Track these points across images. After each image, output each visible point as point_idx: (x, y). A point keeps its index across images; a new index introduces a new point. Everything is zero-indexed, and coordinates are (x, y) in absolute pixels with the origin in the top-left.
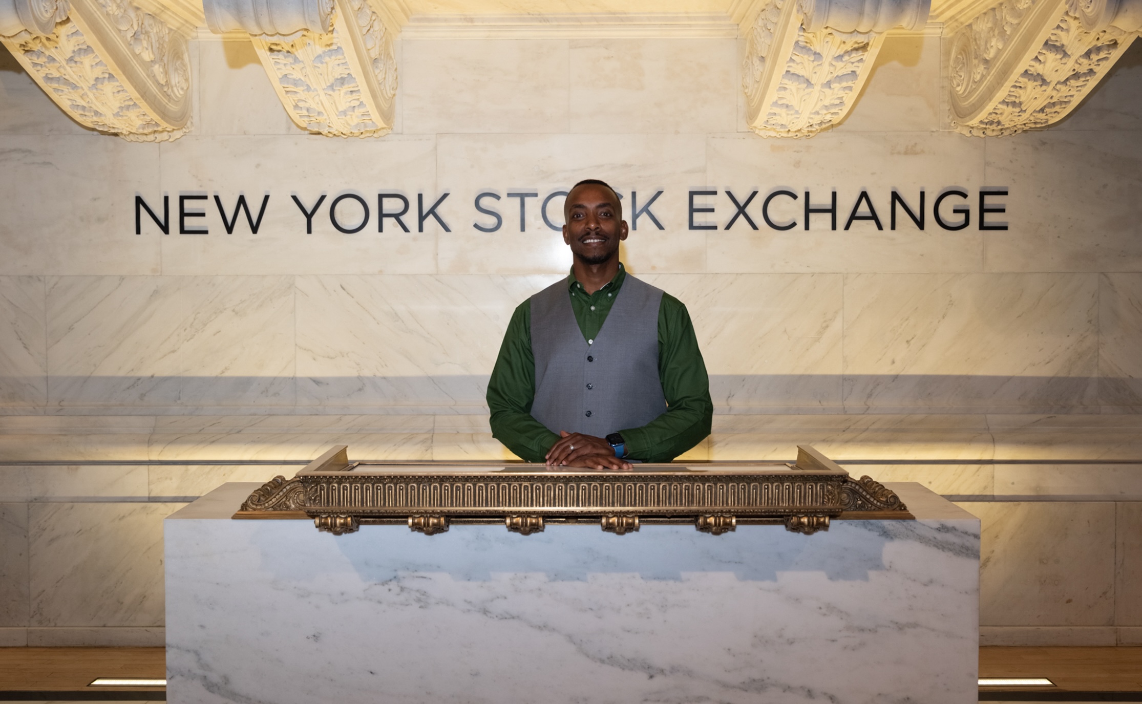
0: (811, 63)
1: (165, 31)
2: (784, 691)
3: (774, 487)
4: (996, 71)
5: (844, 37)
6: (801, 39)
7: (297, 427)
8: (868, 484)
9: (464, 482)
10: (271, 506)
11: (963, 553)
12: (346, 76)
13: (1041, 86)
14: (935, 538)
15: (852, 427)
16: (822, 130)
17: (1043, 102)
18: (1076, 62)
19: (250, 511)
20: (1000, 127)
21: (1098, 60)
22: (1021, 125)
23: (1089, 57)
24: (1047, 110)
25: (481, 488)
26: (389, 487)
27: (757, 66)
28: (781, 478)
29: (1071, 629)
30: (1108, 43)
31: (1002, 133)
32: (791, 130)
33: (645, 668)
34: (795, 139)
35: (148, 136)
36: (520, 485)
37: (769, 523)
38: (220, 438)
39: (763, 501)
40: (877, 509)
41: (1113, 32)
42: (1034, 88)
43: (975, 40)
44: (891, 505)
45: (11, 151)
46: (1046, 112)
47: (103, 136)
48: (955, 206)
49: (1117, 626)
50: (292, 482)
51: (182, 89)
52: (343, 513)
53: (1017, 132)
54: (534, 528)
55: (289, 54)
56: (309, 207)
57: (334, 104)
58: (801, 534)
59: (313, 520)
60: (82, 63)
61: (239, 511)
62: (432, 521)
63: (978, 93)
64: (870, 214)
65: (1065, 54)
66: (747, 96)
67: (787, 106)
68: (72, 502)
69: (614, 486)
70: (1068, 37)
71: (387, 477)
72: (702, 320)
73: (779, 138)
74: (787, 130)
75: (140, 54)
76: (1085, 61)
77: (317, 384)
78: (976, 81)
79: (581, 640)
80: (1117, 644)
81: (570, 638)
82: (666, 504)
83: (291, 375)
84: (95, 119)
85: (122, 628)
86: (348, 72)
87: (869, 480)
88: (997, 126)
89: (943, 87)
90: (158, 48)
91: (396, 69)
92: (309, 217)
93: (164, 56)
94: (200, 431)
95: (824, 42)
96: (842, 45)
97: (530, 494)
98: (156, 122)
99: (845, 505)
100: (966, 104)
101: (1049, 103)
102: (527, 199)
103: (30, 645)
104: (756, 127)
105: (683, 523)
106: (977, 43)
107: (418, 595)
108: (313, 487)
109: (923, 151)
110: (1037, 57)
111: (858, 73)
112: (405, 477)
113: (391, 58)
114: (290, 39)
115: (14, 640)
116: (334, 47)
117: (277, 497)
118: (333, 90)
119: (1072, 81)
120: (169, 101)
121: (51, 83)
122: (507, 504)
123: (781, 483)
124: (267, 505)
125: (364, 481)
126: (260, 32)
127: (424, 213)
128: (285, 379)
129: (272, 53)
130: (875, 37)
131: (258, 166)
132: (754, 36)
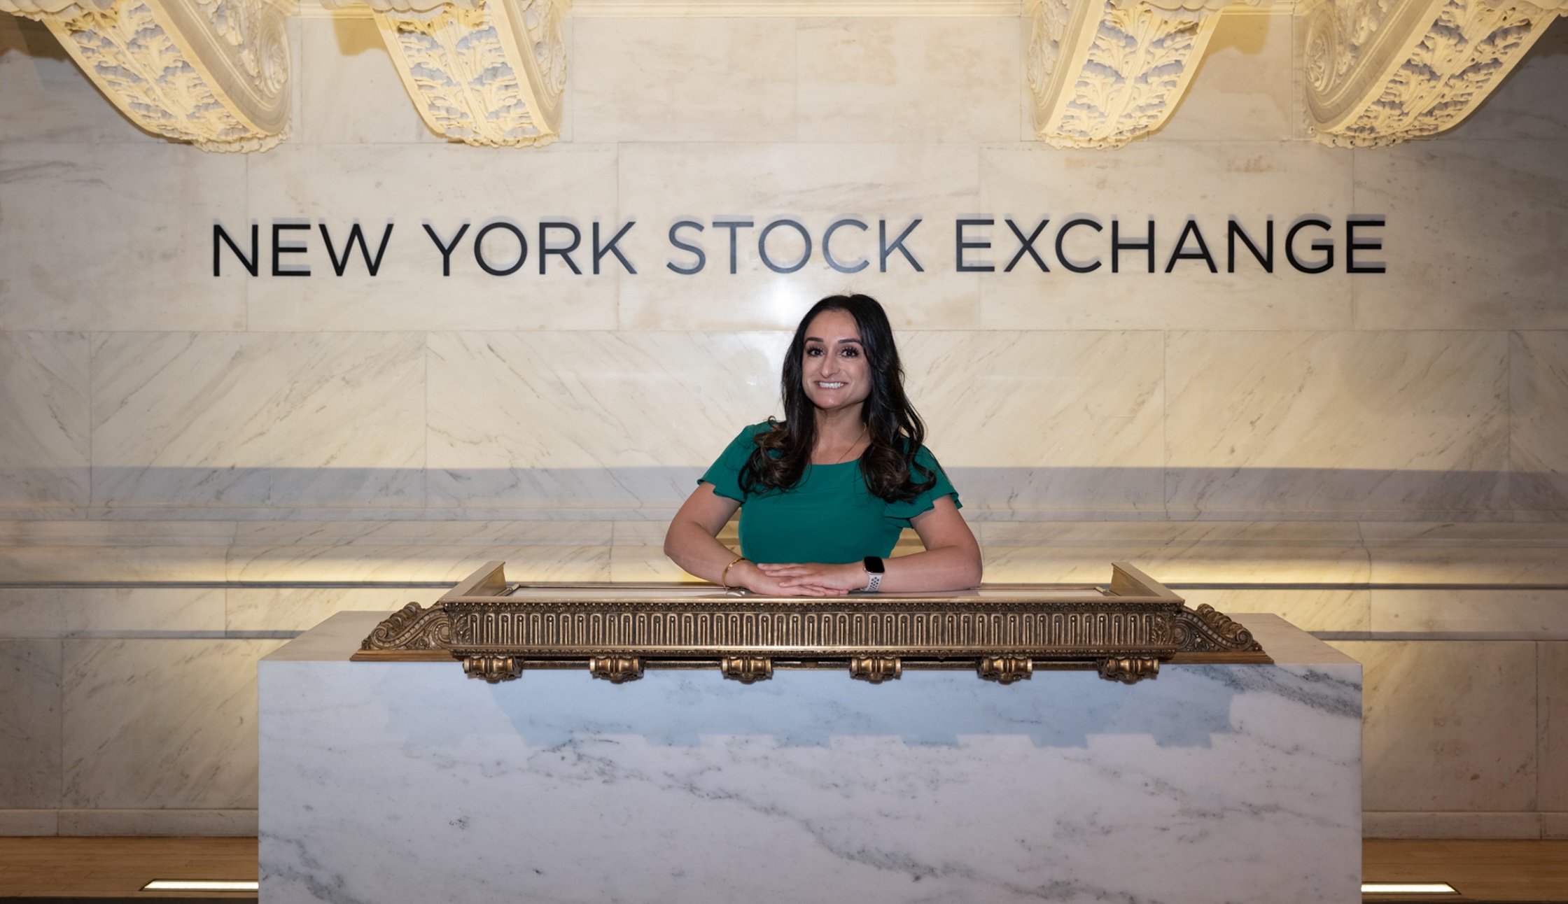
0: (1121, 50)
1: (258, 6)
2: (1098, 899)
3: (1084, 619)
4: (1367, 61)
5: (1166, 16)
6: (1109, 18)
7: (427, 536)
8: (1209, 615)
9: (666, 611)
10: (404, 643)
11: (1340, 709)
12: (499, 65)
13: (1429, 80)
14: (1301, 689)
15: (1178, 539)
16: (1135, 139)
17: (1432, 102)
18: (1476, 49)
19: (375, 651)
20: (1373, 135)
21: (1506, 47)
22: (1402, 132)
23: (1493, 42)
24: (1436, 112)
25: (688, 620)
26: (564, 617)
27: (1048, 53)
28: (1093, 606)
29: (1478, 816)
30: (1519, 24)
31: (1376, 143)
32: (1094, 139)
33: (908, 866)
34: (1098, 150)
35: (232, 145)
36: (742, 616)
37: (1076, 668)
38: (324, 552)
39: (1069, 639)
40: (1222, 649)
41: (1526, 9)
42: (1420, 84)
43: (1340, 19)
44: (1241, 644)
45: (48, 164)
46: (1436, 115)
47: (172, 145)
48: (1314, 240)
49: (1541, 811)
50: (431, 611)
51: (279, 82)
52: (502, 653)
53: (1396, 142)
54: (760, 675)
55: (424, 36)
56: (446, 239)
57: (482, 102)
58: (1120, 683)
59: (461, 663)
60: (147, 47)
61: (360, 650)
62: (622, 664)
63: (1344, 89)
64: (1199, 251)
65: (1461, 39)
66: (1034, 93)
67: (1089, 107)
68: (122, 638)
69: (868, 618)
70: (1465, 15)
71: (562, 604)
72: (974, 393)
73: (1076, 149)
74: (1088, 138)
75: (224, 35)
76: (1487, 49)
77: (455, 479)
78: (1341, 73)
79: (822, 828)
80: (1541, 837)
81: (807, 825)
82: (937, 642)
83: (420, 466)
84: (162, 121)
85: (187, 811)
86: (502, 60)
87: (1210, 610)
88: (1369, 134)
89: (1296, 82)
90: (248, 27)
91: (565, 56)
92: (446, 253)
93: (255, 38)
94: (297, 541)
95: (1138, 21)
96: (1163, 26)
97: (754, 628)
98: (243, 126)
99: (1179, 644)
100: (1327, 104)
101: (1440, 103)
102: (739, 230)
103: (61, 833)
104: (1045, 135)
105: (960, 667)
106: (1341, 24)
107: (601, 765)
108: (461, 618)
109: (1269, 168)
110: (1423, 43)
111: (1183, 63)
112: (586, 604)
113: (558, 41)
114: (427, 17)
115: (41, 827)
116: (485, 27)
117: (412, 631)
118: (483, 84)
119: (1470, 75)
120: (262, 99)
121: (105, 74)
122: (724, 641)
123: (1093, 613)
124: (397, 642)
125: (530, 609)
126: (387, 7)
127: (601, 248)
128: (412, 472)
129: (402, 35)
130: (1207, 16)
131: (378, 184)
132: (1044, 15)
